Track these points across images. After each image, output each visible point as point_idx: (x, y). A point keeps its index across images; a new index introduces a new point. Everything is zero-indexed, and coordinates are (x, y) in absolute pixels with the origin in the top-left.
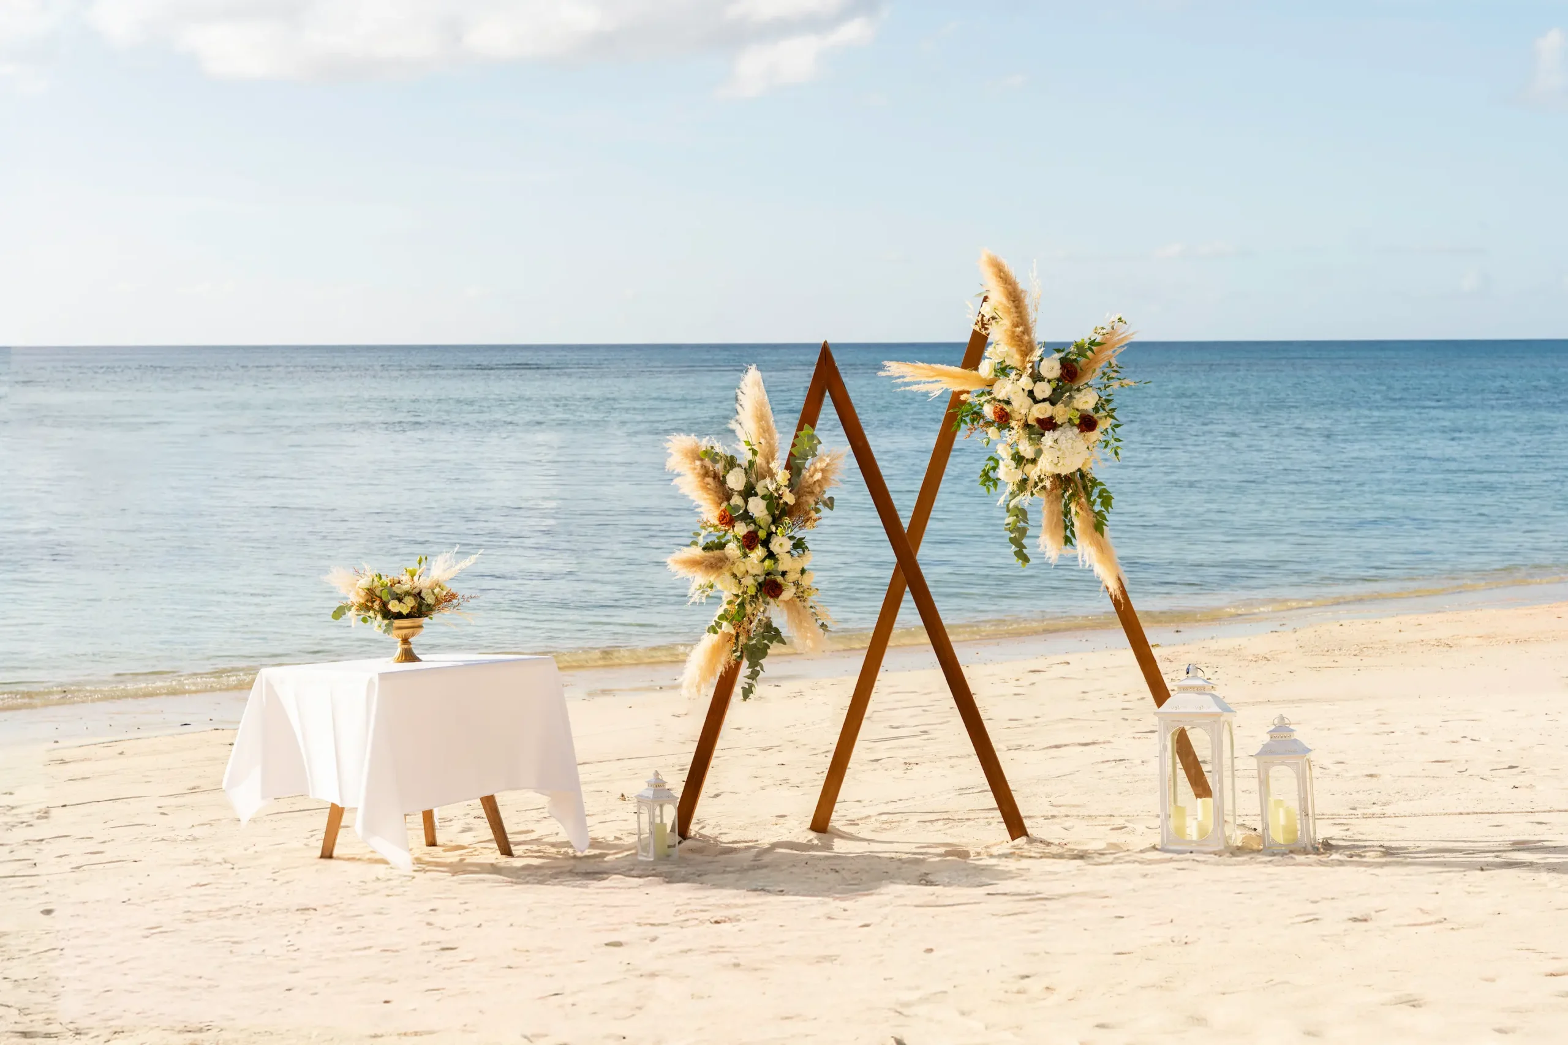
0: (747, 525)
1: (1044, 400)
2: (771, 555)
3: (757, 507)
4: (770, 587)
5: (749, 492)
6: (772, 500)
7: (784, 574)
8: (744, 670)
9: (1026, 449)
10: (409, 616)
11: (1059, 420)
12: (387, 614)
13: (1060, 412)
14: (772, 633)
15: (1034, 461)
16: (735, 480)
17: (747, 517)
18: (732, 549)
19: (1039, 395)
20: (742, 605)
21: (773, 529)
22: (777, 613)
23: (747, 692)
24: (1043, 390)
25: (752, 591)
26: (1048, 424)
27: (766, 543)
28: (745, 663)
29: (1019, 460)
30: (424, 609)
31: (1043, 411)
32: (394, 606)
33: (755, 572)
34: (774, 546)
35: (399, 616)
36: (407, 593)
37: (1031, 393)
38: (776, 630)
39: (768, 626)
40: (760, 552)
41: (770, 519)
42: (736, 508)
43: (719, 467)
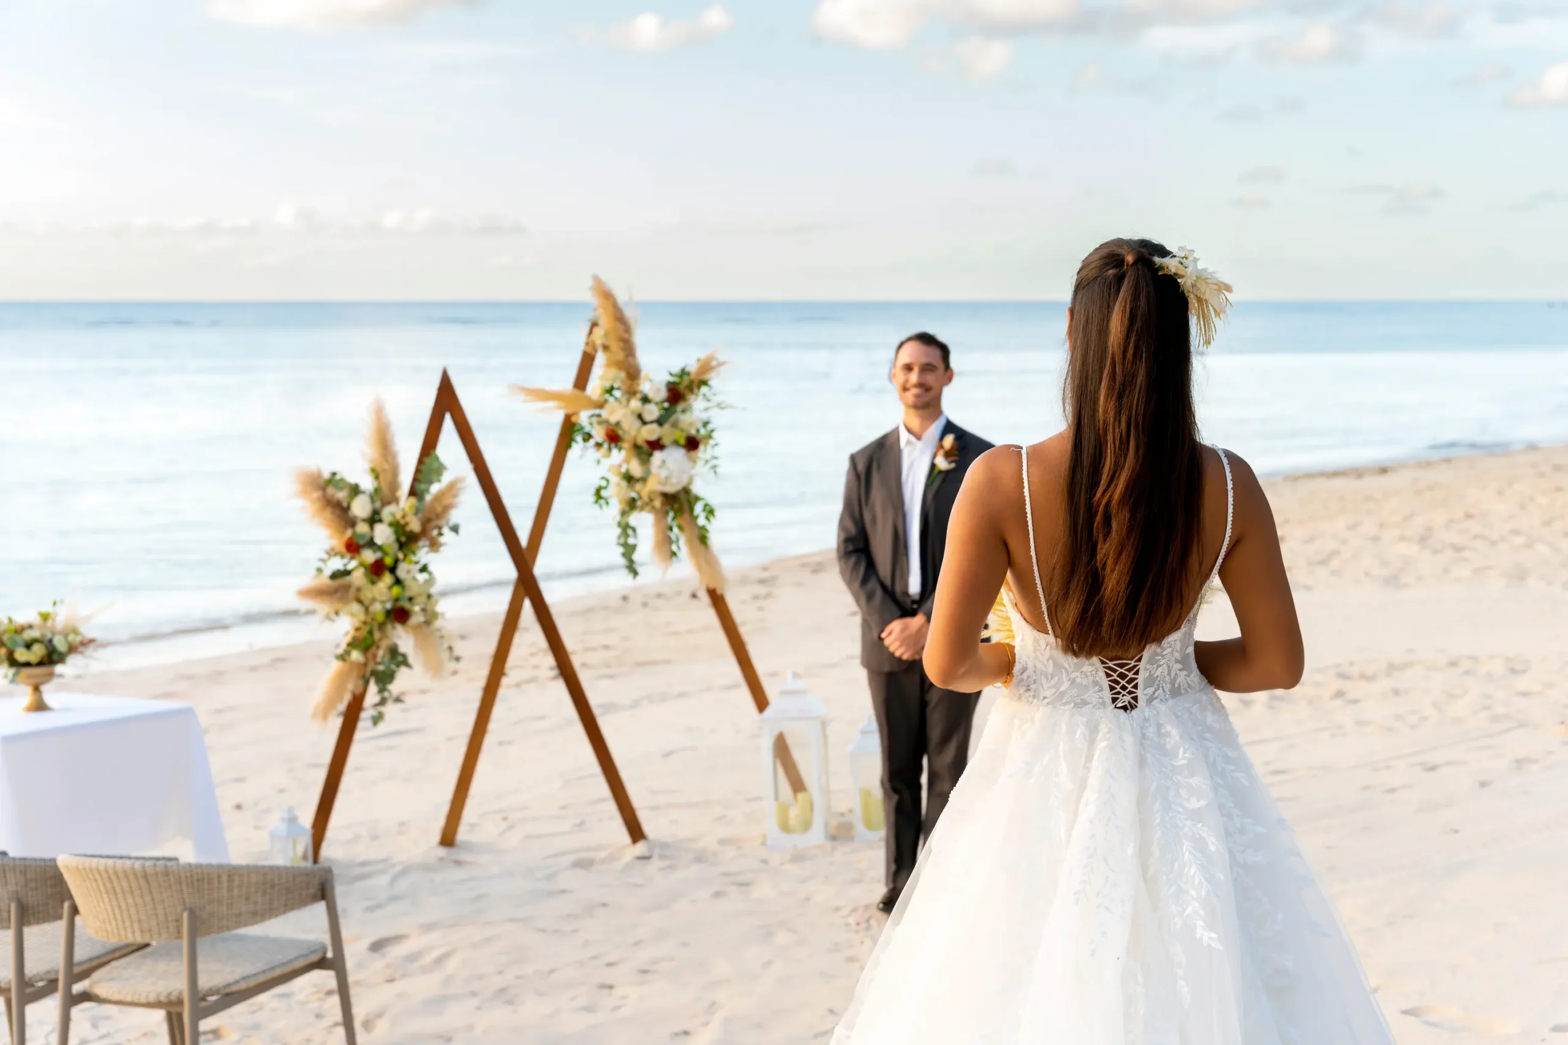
0: (375, 551)
1: (652, 422)
2: (398, 582)
3: (383, 534)
4: (399, 615)
5: (374, 519)
6: (398, 527)
7: (411, 599)
8: (372, 695)
9: (636, 469)
10: (40, 664)
11: (666, 441)
12: (13, 662)
13: (665, 433)
14: (397, 658)
15: (644, 480)
16: (360, 508)
17: (371, 544)
18: (358, 577)
19: (648, 417)
20: (371, 633)
21: (401, 556)
22: (404, 639)
23: (377, 720)
24: (652, 412)
25: (381, 618)
26: (656, 445)
27: (393, 570)
28: (373, 688)
29: (629, 478)
30: (55, 657)
31: (651, 432)
32: (21, 655)
33: (384, 598)
34: (401, 572)
35: (27, 664)
36: (35, 641)
37: (640, 417)
38: (404, 656)
39: (394, 652)
40: (388, 579)
41: (396, 546)
42: (362, 536)
43: (342, 495)
